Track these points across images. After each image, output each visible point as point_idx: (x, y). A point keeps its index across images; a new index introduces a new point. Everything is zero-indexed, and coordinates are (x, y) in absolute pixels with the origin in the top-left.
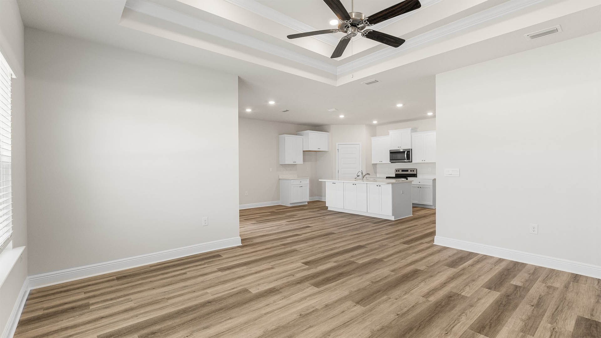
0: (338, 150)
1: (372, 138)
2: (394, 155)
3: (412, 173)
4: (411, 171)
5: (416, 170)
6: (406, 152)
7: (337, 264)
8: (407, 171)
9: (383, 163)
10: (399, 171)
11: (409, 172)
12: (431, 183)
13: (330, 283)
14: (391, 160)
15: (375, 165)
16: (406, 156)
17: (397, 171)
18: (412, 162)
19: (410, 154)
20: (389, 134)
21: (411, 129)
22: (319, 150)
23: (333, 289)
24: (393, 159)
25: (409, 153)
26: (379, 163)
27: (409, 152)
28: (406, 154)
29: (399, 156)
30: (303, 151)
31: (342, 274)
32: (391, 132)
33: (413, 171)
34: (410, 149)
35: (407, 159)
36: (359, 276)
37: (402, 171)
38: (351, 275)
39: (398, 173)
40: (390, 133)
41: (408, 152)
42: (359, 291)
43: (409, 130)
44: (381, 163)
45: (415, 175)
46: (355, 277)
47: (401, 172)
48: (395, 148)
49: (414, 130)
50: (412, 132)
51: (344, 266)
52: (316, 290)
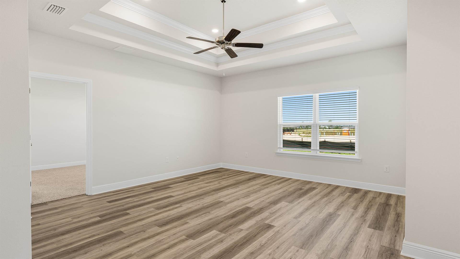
7: (239, 227)
13: (240, 210)
23: (237, 207)
31: (233, 217)
36: (218, 216)
38: (225, 217)
42: (220, 207)
46: (222, 215)
51: (231, 226)
52: (248, 205)
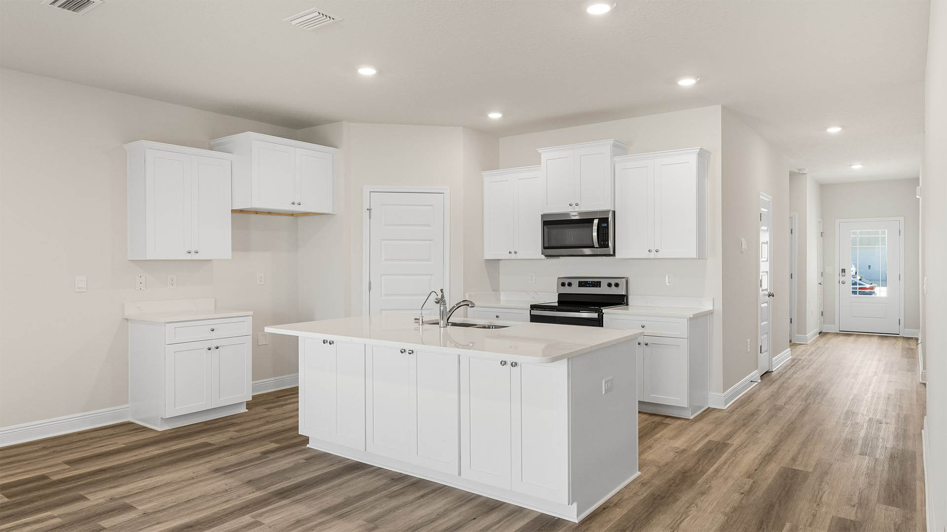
0: (370, 210)
1: (484, 173)
2: (555, 231)
3: (613, 291)
4: (610, 285)
5: (627, 282)
6: (596, 221)
8: (597, 284)
9: (518, 256)
10: (570, 284)
11: (604, 290)
12: (681, 329)
14: (545, 248)
15: (493, 264)
16: (595, 234)
17: (563, 284)
18: (614, 255)
19: (607, 227)
20: (539, 162)
21: (611, 141)
22: (296, 209)
24: (554, 244)
25: (606, 225)
26: (508, 256)
27: (606, 220)
28: (595, 228)
29: (571, 235)
30: (233, 211)
32: (547, 155)
33: (617, 285)
34: (608, 212)
35: (601, 246)
37: (582, 284)
39: (567, 290)
40: (544, 157)
41: (603, 221)
43: (605, 148)
44: (513, 256)
45: (620, 300)
47: (575, 289)
48: (560, 207)
49: (621, 148)
50: (614, 155)
